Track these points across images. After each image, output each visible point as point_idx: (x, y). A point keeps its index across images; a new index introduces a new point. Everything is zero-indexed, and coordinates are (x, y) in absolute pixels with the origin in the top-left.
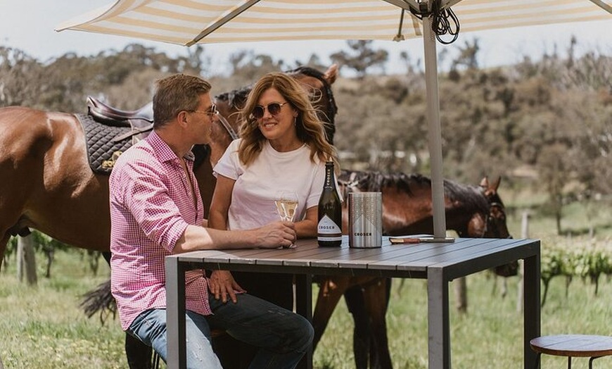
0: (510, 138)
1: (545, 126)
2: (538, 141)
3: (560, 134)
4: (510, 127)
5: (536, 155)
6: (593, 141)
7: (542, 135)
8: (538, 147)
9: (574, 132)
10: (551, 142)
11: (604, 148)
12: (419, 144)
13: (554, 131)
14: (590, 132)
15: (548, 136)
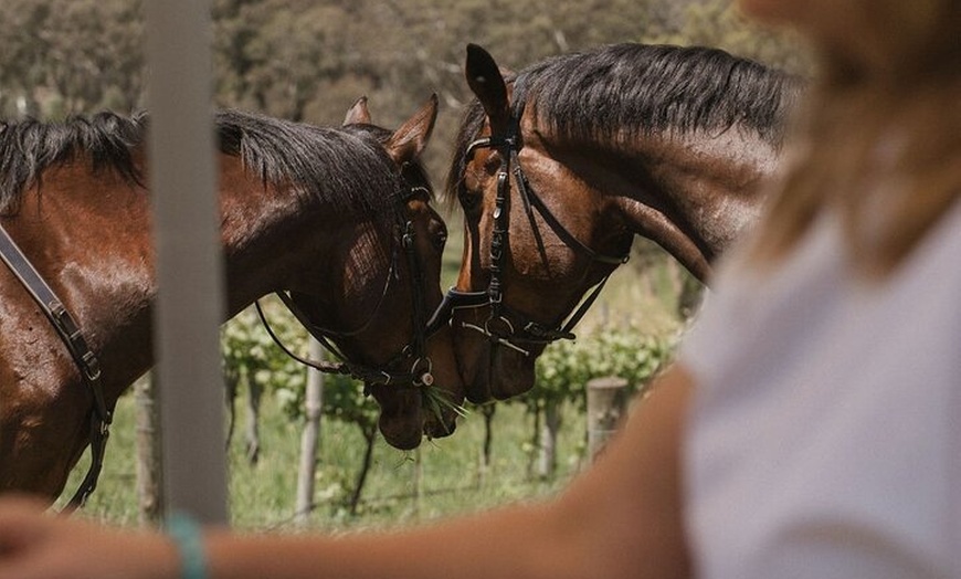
0: (243, 65)
1: (320, 36)
2: (307, 70)
3: (353, 57)
4: (243, 37)
5: (301, 104)
6: (430, 74)
7: (315, 58)
8: (306, 85)
9: (386, 55)
10: (335, 74)
11: (451, 91)
12: (34, 71)
13: (340, 49)
14: (422, 54)
15: (329, 61)
